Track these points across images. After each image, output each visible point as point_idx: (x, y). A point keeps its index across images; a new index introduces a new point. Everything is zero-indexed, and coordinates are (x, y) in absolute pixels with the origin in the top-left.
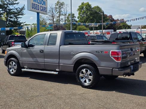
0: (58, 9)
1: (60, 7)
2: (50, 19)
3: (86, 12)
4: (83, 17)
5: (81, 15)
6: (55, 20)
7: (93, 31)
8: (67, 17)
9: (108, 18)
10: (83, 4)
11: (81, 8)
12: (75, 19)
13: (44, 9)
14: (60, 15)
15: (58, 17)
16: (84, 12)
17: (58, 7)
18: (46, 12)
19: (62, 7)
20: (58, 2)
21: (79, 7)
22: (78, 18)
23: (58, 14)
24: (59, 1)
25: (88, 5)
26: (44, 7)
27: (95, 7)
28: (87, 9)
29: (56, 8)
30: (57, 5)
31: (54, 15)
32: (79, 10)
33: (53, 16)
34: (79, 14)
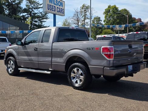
0: (83, 13)
1: (85, 10)
2: (75, 23)
3: (113, 15)
4: (109, 20)
5: (107, 19)
6: (79, 24)
7: (118, 35)
8: (93, 21)
9: (136, 21)
10: (109, 7)
11: (107, 12)
12: (101, 22)
13: (61, 11)
14: (85, 19)
15: (83, 21)
16: (111, 15)
17: (83, 10)
18: (63, 13)
19: (87, 10)
20: (84, 6)
21: (106, 10)
22: (104, 22)
23: (84, 17)
24: (84, 4)
25: (115, 8)
26: (61, 8)
27: (123, 10)
28: (114, 12)
29: (82, 12)
30: (83, 8)
31: (79, 19)
32: (105, 13)
33: (78, 20)
34: (106, 17)
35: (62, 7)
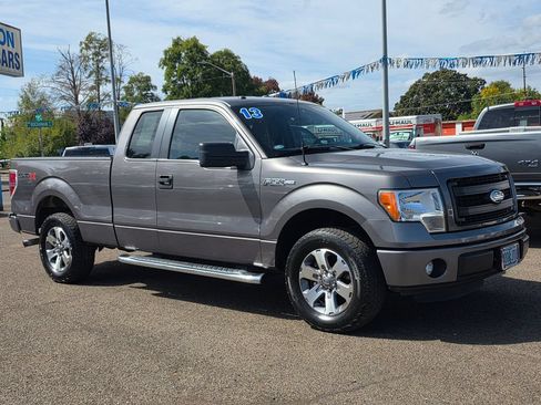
0: (91, 62)
1: (97, 54)
2: (63, 97)
3: (191, 71)
4: (181, 87)
5: (175, 81)
6: (80, 98)
8: (127, 89)
9: (263, 89)
10: (177, 43)
11: (171, 59)
12: (155, 93)
14: (98, 83)
15: (92, 88)
16: (185, 72)
17: (90, 53)
18: (18, 68)
19: (104, 53)
20: (90, 39)
21: (166, 52)
22: (165, 91)
23: (93, 77)
24: (92, 33)
25: (196, 49)
27: (220, 53)
28: (192, 60)
29: (86, 58)
30: (88, 48)
31: (77, 83)
32: (164, 63)
33: (75, 87)
34: (168, 76)
35: (10, 49)
